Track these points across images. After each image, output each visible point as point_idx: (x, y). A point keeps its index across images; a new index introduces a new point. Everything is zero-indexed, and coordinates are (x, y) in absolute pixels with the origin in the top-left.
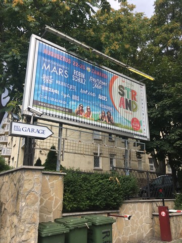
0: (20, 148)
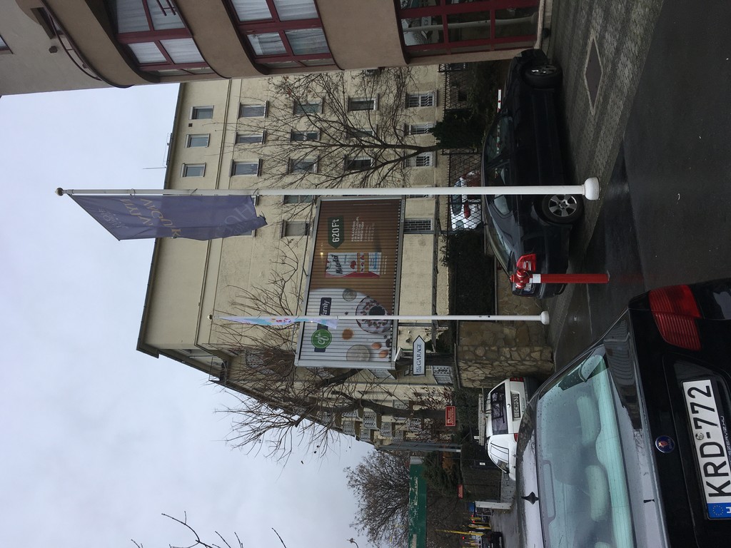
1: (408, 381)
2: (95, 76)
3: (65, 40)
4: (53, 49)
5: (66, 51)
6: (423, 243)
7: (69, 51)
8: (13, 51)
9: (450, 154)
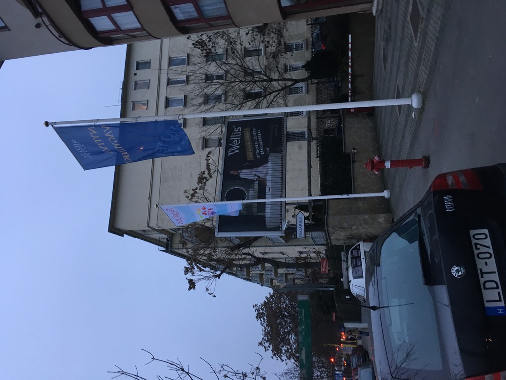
0: (287, 244)
1: (295, 244)
2: (67, 42)
3: (45, 19)
4: (38, 26)
5: (47, 26)
6: (300, 148)
7: (48, 26)
8: (10, 28)
9: (317, 83)
